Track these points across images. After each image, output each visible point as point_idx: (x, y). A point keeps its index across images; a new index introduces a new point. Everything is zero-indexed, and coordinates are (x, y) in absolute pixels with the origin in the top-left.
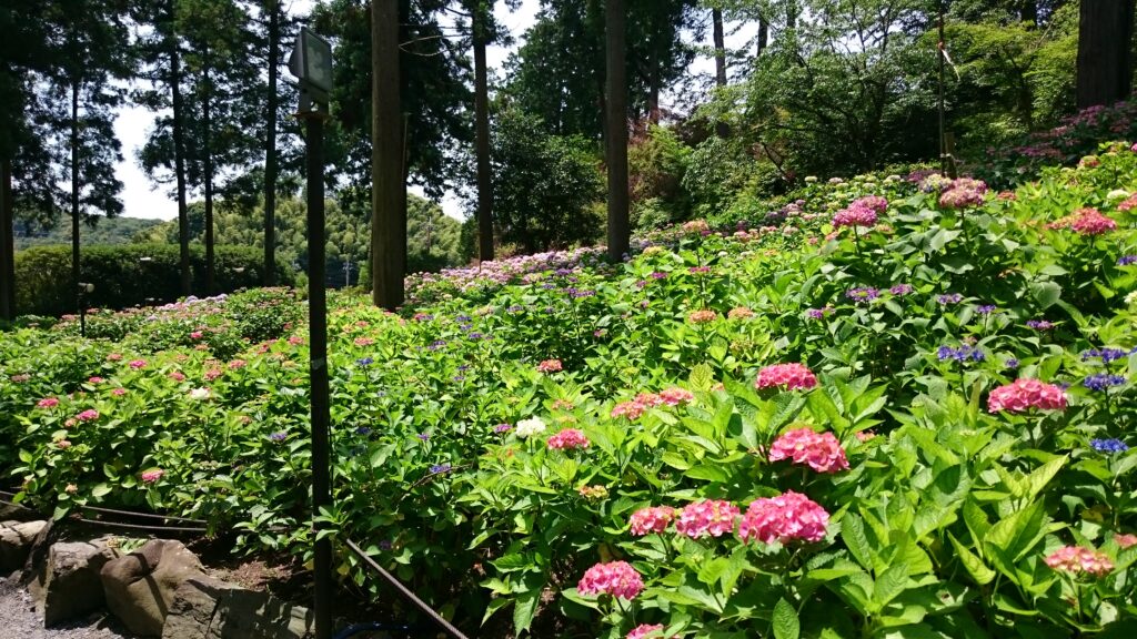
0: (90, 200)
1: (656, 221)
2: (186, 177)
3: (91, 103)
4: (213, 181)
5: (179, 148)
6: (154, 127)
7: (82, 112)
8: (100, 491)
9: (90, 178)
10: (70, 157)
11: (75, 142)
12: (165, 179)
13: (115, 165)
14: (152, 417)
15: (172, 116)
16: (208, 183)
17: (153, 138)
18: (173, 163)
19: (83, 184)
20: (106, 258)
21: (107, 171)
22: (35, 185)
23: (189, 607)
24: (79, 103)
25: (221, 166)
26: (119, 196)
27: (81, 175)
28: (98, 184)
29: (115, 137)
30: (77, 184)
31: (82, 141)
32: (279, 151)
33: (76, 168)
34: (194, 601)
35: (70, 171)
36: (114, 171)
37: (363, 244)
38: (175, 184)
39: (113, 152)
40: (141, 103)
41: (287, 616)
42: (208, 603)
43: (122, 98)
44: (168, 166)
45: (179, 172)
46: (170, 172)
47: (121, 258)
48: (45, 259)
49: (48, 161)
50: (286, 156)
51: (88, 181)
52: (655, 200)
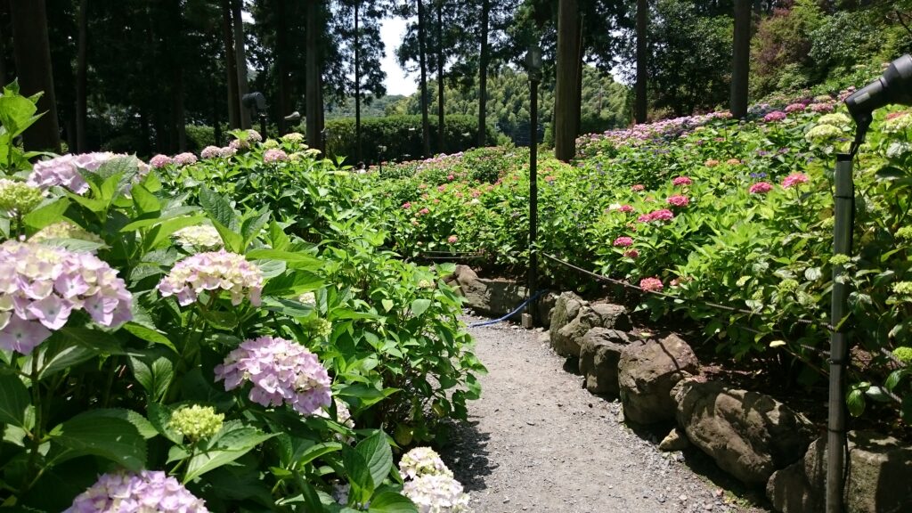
0: (366, 87)
1: (794, 84)
2: (426, 66)
3: (366, 17)
4: (444, 68)
5: (422, 46)
6: (406, 32)
7: (361, 24)
8: (432, 245)
9: (366, 71)
10: (354, 57)
11: (357, 46)
12: (413, 69)
13: (381, 60)
14: (451, 213)
15: (417, 22)
16: (440, 70)
17: (405, 40)
18: (418, 57)
19: (362, 75)
20: (374, 126)
21: (376, 65)
22: (334, 78)
23: (475, 289)
24: (359, 18)
25: (449, 56)
26: (384, 83)
27: (361, 69)
28: (372, 75)
29: (381, 41)
30: (359, 75)
31: (361, 45)
32: (491, 44)
33: (357, 64)
34: (477, 287)
35: (354, 66)
36: (380, 64)
37: (548, 109)
38: (419, 72)
39: (379, 51)
40: (397, 14)
41: (517, 290)
42: (484, 287)
43: (385, 12)
44: (415, 59)
45: (422, 64)
46: (416, 64)
47: (383, 126)
48: (338, 128)
49: (341, 61)
50: (495, 47)
51: (365, 73)
52: (795, 65)
